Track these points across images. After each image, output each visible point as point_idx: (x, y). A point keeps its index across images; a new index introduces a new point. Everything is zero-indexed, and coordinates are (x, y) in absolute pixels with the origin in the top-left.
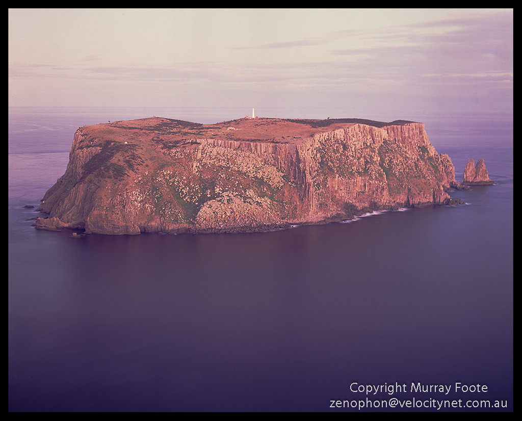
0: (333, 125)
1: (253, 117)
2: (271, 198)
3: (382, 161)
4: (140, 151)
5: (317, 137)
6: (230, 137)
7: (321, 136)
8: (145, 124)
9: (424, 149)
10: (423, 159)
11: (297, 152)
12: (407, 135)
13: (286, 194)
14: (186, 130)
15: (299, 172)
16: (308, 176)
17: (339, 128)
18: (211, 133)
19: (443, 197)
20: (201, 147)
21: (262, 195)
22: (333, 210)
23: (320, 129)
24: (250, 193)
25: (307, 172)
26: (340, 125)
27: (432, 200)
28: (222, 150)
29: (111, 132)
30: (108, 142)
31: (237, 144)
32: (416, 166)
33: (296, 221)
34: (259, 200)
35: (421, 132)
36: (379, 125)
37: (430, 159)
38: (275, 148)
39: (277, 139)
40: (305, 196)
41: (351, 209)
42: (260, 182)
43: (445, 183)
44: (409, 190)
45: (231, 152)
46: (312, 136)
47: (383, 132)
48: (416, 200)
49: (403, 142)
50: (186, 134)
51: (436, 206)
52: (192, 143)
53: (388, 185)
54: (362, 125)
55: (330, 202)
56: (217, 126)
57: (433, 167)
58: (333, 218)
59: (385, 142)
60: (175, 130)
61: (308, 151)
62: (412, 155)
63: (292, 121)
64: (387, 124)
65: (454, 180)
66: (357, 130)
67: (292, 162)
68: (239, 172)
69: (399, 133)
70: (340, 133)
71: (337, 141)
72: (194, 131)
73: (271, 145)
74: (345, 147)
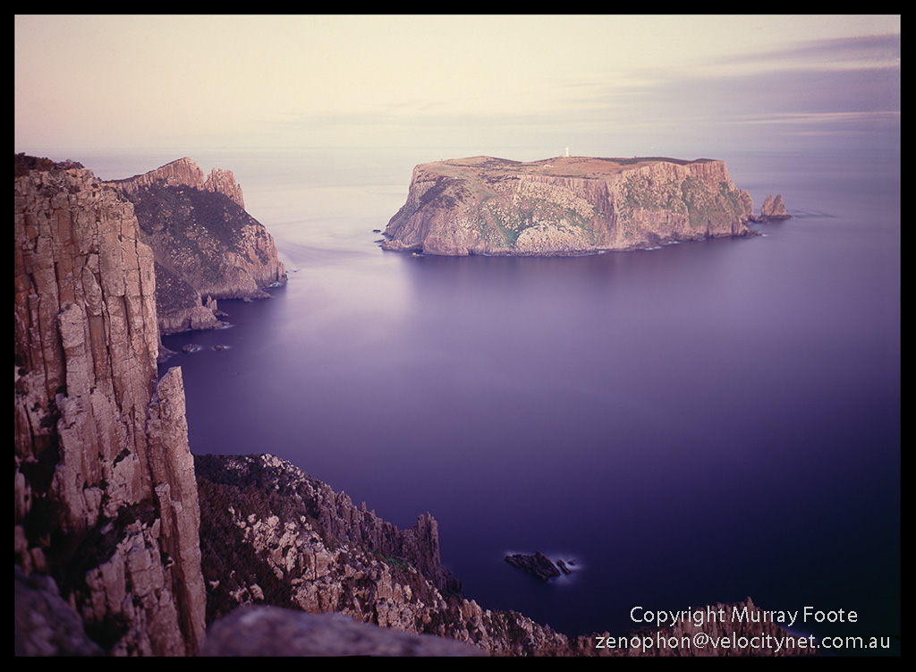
0: (639, 163)
1: (567, 156)
2: (582, 227)
3: (685, 195)
4: (468, 185)
5: (624, 173)
6: (546, 173)
7: (629, 173)
8: (472, 162)
9: (725, 185)
10: (723, 195)
11: (606, 187)
12: (709, 172)
13: (596, 223)
14: (507, 167)
15: (608, 205)
16: (616, 208)
17: (645, 165)
18: (530, 169)
19: (741, 229)
20: (520, 182)
21: (574, 224)
22: (638, 239)
23: (628, 166)
24: (564, 222)
25: (615, 205)
26: (646, 162)
27: (730, 232)
28: (538, 184)
29: (443, 169)
30: (441, 178)
31: (552, 179)
32: (717, 201)
33: (604, 247)
34: (571, 228)
35: (722, 170)
36: (683, 163)
37: (730, 194)
38: (586, 183)
39: (588, 176)
40: (612, 226)
41: (654, 238)
42: (573, 213)
43: (744, 216)
44: (709, 222)
45: (546, 186)
46: (620, 172)
47: (687, 169)
48: (715, 232)
49: (705, 179)
50: (507, 170)
51: (734, 237)
52: (513, 178)
53: (689, 217)
54: (666, 163)
55: (635, 232)
56: (535, 164)
57: (733, 201)
58: (638, 245)
59: (688, 178)
60: (498, 167)
61: (616, 187)
62: (713, 190)
63: (602, 159)
64: (690, 162)
65: (753, 214)
66: (662, 167)
67: (601, 196)
68: (555, 204)
69: (702, 170)
70: (645, 170)
71: (643, 177)
72: (515, 168)
73: (583, 180)
74: (650, 183)
